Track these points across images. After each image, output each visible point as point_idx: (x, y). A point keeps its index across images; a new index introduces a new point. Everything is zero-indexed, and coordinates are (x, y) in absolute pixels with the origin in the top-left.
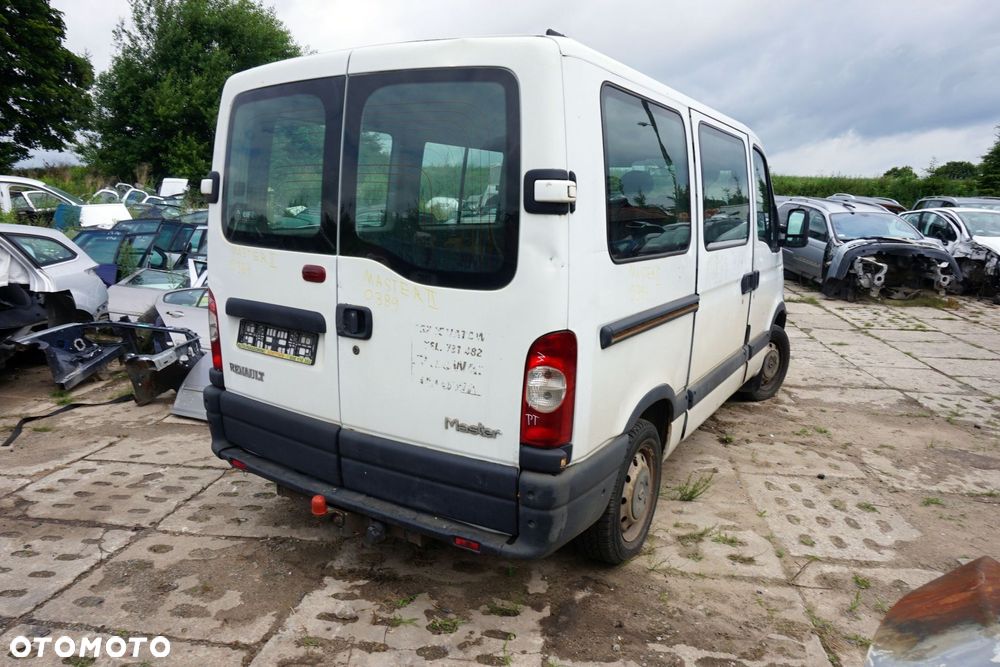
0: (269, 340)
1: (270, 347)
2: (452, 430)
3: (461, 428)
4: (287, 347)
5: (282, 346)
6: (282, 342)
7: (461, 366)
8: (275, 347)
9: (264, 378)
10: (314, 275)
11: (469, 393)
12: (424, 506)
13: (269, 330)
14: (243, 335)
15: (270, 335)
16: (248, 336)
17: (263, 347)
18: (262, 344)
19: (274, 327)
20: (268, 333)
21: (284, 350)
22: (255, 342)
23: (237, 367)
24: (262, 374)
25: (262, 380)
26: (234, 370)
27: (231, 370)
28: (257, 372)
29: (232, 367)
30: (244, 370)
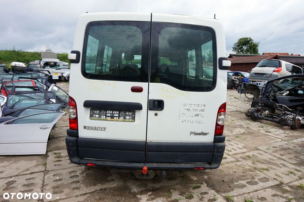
0: (108, 115)
1: (109, 118)
2: (193, 135)
3: (196, 134)
4: (119, 117)
5: (116, 117)
6: (116, 115)
7: (197, 115)
8: (112, 117)
9: (106, 130)
11: (199, 123)
12: (181, 161)
13: (107, 111)
14: (93, 114)
15: (109, 113)
16: (96, 114)
17: (106, 118)
18: (105, 117)
19: (111, 110)
20: (107, 112)
21: (118, 118)
22: (100, 116)
23: (89, 127)
24: (105, 128)
25: (105, 130)
26: (86, 129)
27: (84, 129)
28: (101, 128)
29: (85, 127)
30: (94, 128)
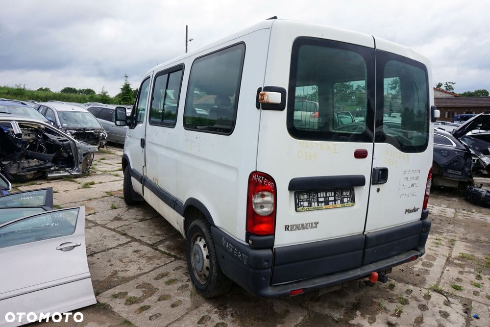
0: (320, 200)
1: (323, 204)
3: (410, 211)
4: (335, 200)
5: (332, 201)
6: (332, 199)
8: (327, 202)
10: (360, 155)
11: (414, 196)
13: (319, 194)
14: (299, 202)
15: (321, 196)
16: (303, 202)
17: (318, 205)
18: (316, 203)
19: (323, 191)
20: (319, 196)
21: (333, 202)
22: (310, 204)
23: (292, 226)
24: (317, 223)
25: (316, 227)
26: (288, 230)
27: (286, 230)
28: (312, 224)
29: (287, 228)
30: (301, 225)
